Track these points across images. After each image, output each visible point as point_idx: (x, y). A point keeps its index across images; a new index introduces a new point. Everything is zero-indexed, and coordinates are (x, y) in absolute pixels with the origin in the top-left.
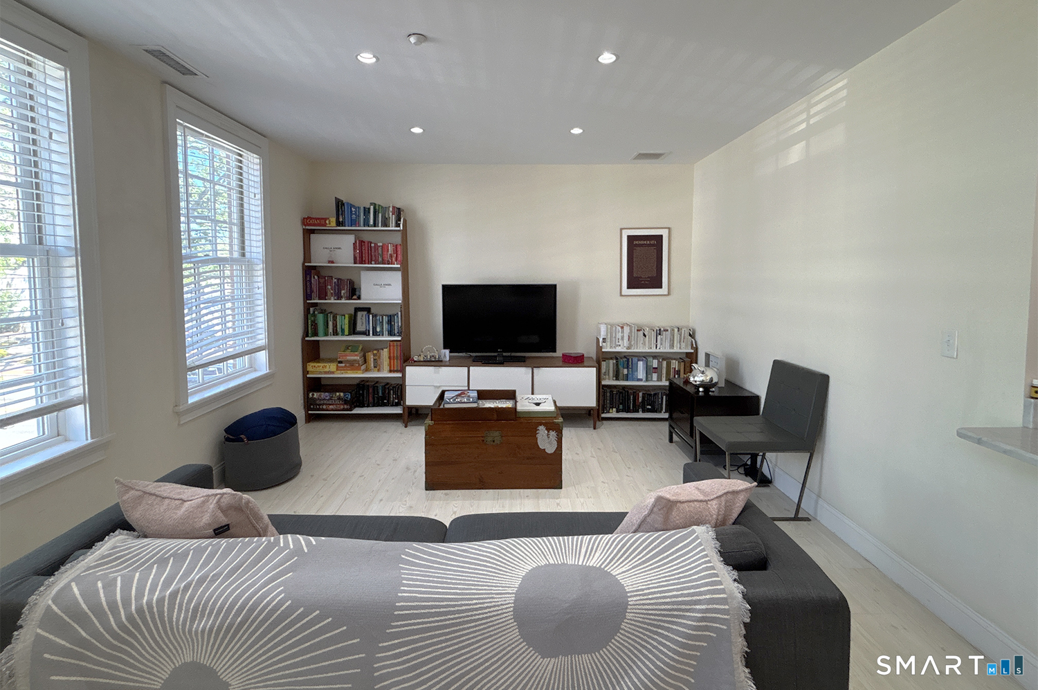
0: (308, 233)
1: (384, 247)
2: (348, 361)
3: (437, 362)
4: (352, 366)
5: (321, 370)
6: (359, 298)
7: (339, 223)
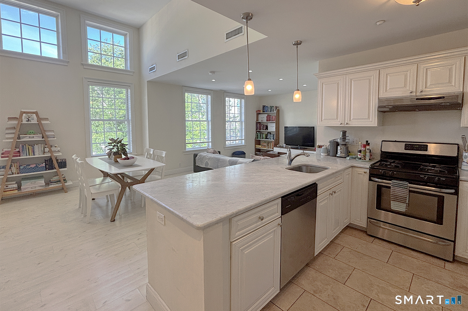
0: (258, 114)
1: (273, 117)
2: (264, 145)
3: (282, 147)
4: (265, 146)
5: (259, 147)
6: (267, 130)
7: (263, 112)
